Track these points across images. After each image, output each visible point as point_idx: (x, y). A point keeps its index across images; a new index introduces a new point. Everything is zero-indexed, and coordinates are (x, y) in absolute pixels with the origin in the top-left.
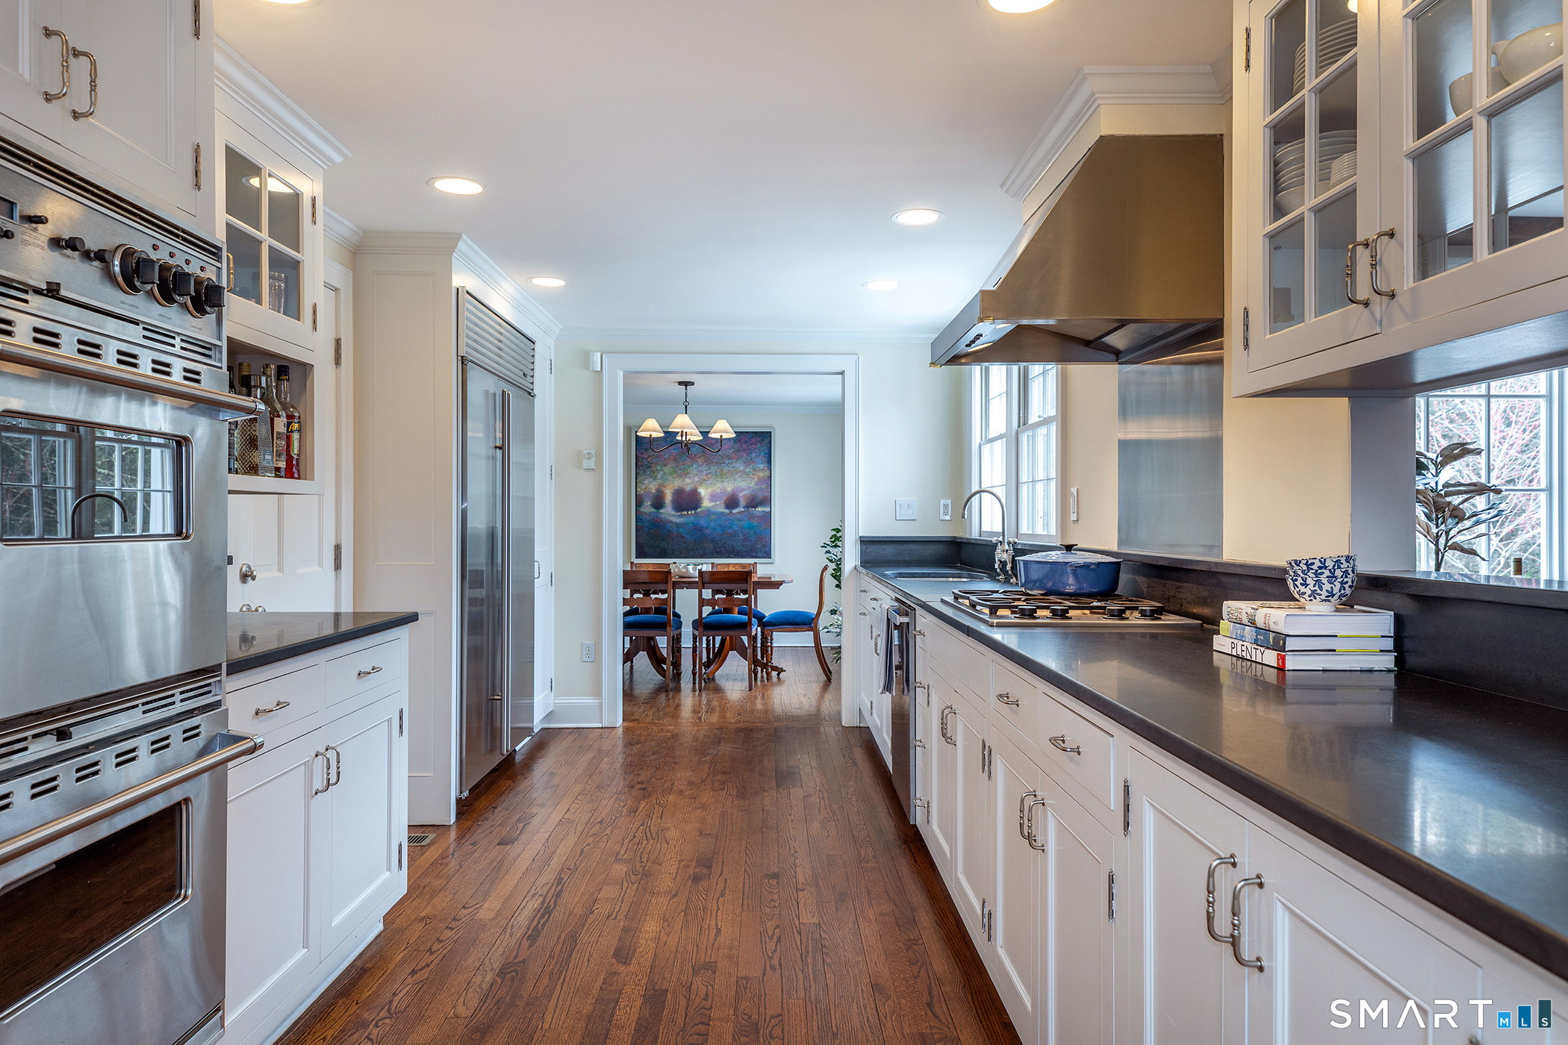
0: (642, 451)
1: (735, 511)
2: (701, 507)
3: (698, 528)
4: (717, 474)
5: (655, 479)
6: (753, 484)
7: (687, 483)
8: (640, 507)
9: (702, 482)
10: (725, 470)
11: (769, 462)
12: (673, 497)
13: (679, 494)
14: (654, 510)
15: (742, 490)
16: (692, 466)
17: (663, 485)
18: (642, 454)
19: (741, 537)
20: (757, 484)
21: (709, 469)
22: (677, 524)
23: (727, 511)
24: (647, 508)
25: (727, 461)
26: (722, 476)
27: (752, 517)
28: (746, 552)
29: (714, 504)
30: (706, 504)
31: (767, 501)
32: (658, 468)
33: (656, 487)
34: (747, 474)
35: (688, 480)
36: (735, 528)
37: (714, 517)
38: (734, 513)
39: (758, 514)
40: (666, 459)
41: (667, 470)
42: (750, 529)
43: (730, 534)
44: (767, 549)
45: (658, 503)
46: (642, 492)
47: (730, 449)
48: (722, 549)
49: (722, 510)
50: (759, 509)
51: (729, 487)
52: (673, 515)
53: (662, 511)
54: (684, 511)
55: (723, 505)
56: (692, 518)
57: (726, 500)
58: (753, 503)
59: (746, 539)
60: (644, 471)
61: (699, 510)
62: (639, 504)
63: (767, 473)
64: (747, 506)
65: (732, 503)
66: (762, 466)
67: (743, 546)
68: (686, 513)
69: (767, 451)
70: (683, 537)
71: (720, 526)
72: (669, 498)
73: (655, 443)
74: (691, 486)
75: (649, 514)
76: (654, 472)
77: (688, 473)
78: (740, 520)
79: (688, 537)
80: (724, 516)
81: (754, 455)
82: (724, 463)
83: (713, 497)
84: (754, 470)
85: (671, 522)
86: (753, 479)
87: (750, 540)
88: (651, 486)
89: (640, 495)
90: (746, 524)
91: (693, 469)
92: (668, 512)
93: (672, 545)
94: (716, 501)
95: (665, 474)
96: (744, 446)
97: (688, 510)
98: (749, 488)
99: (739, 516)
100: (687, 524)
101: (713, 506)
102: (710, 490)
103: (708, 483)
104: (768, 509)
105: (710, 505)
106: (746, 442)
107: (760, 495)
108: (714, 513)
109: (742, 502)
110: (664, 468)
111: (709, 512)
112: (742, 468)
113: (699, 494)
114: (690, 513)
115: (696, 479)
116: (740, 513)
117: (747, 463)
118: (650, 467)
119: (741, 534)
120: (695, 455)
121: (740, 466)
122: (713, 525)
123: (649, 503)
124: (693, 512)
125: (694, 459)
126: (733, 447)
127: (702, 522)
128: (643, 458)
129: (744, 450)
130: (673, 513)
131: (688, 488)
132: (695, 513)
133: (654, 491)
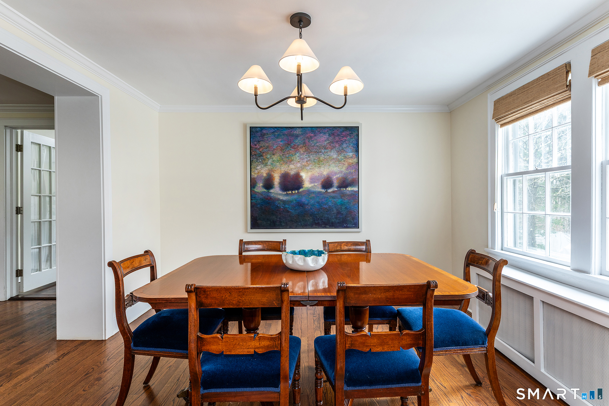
0: (255, 143)
1: (330, 191)
2: (302, 187)
3: (300, 204)
4: (315, 161)
5: (266, 165)
6: (344, 169)
7: (292, 169)
8: (254, 187)
9: (303, 168)
10: (321, 158)
11: (357, 151)
12: (280, 180)
13: (285, 177)
14: (265, 190)
15: (336, 174)
16: (295, 154)
17: (272, 170)
18: (256, 145)
19: (335, 211)
20: (347, 169)
21: (309, 157)
22: (284, 202)
23: (323, 191)
24: (260, 188)
25: (323, 151)
26: (319, 162)
27: (343, 195)
28: (338, 223)
29: (313, 185)
30: (307, 185)
31: (355, 182)
32: (268, 156)
33: (267, 172)
34: (339, 161)
35: (292, 166)
36: (330, 204)
37: (313, 195)
38: (329, 193)
39: (348, 193)
40: (274, 149)
41: (275, 158)
42: (342, 205)
43: (326, 209)
44: (355, 221)
45: (268, 184)
46: (256, 176)
47: (325, 141)
48: (320, 222)
49: (319, 189)
50: (349, 189)
51: (325, 171)
52: (280, 194)
53: (272, 191)
54: (289, 191)
55: (320, 186)
56: (296, 197)
57: (322, 182)
58: (344, 184)
59: (339, 213)
60: (257, 159)
61: (301, 190)
62: (253, 184)
63: (355, 160)
64: (340, 187)
65: (327, 184)
66: (351, 154)
67: (336, 218)
68: (290, 192)
69: (355, 142)
70: (288, 212)
71: (318, 203)
72: (277, 180)
73: (265, 136)
74: (295, 170)
75: (261, 194)
76: (264, 160)
77: (292, 160)
78: (333, 198)
79: (293, 211)
80: (321, 194)
81: (345, 145)
82: (321, 152)
83: (312, 180)
84: (345, 157)
85: (279, 200)
86: (344, 164)
87: (342, 214)
88: (263, 171)
89: (254, 178)
90: (339, 201)
91: (296, 157)
92: (276, 191)
93: (280, 218)
94: (314, 182)
95: (273, 161)
96: (337, 138)
97: (292, 190)
98: (341, 172)
99: (333, 195)
100: (291, 201)
101: (312, 187)
102: (310, 174)
103: (308, 168)
104: (356, 189)
105: (310, 186)
106: (339, 135)
107: (350, 178)
108: (314, 192)
109: (336, 183)
110: (273, 156)
111: (309, 192)
112: (335, 156)
113: (301, 177)
114: (294, 192)
115: (299, 165)
116: (333, 192)
117: (339, 152)
118: (262, 156)
119: (334, 209)
120: (298, 146)
121: (334, 154)
122: (312, 202)
123: (261, 185)
124: (296, 192)
125: (296, 148)
126: (328, 139)
127: (304, 200)
128: (256, 148)
129: (337, 142)
130: (280, 192)
131: (292, 173)
132: (298, 192)
133: (265, 175)
